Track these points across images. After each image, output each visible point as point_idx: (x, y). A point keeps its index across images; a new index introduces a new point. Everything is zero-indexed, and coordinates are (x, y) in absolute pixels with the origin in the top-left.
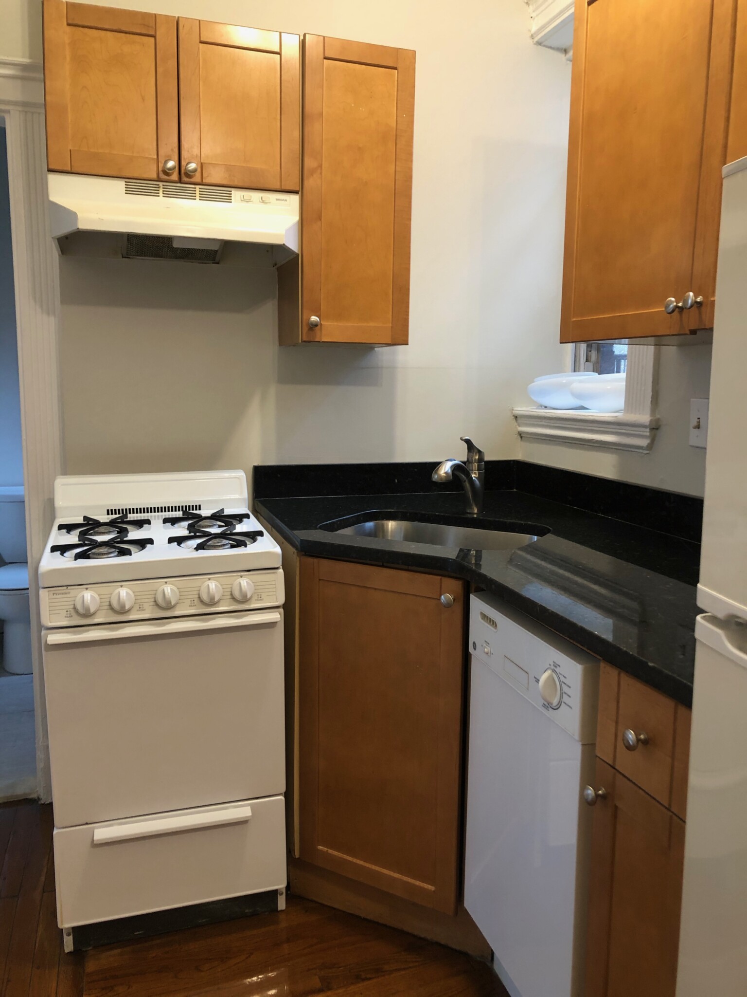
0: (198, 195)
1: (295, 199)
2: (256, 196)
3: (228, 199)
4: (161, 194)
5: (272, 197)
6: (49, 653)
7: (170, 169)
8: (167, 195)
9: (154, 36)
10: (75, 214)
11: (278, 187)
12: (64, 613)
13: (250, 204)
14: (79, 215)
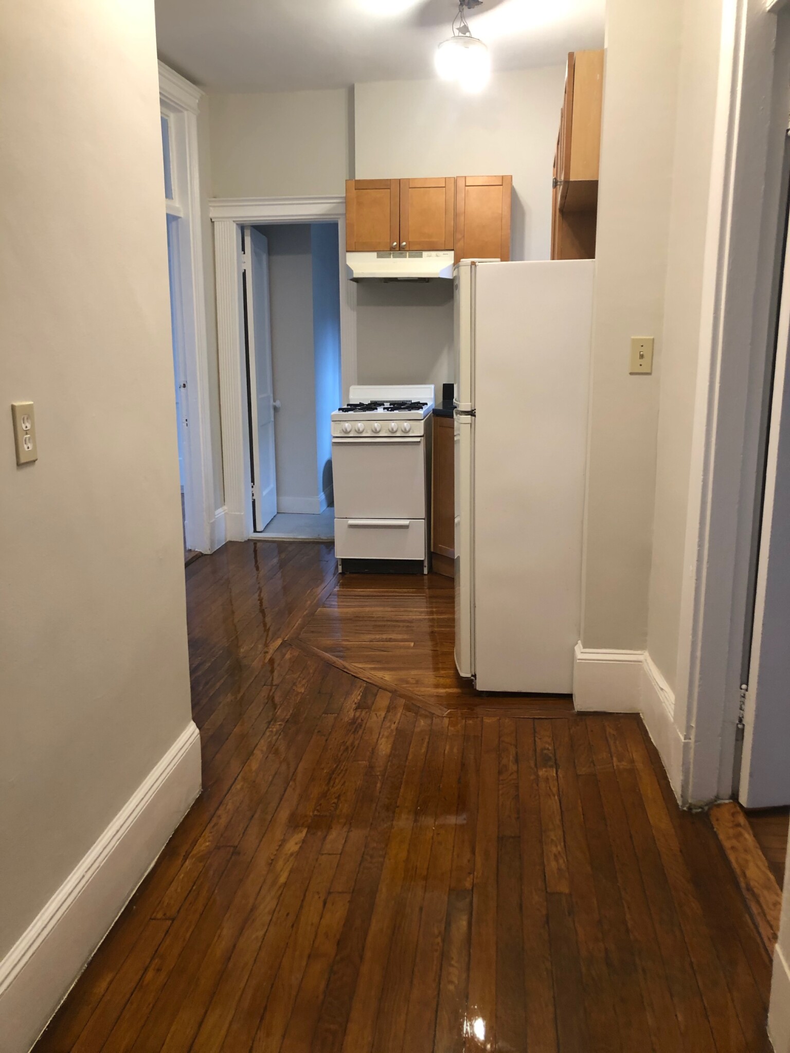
0: (408, 256)
1: (452, 253)
2: (434, 253)
3: (421, 256)
4: (392, 257)
5: (441, 253)
6: (335, 447)
7: (395, 246)
8: (394, 257)
9: (390, 189)
10: (353, 271)
11: (443, 249)
12: (339, 431)
13: (431, 258)
14: (354, 272)
